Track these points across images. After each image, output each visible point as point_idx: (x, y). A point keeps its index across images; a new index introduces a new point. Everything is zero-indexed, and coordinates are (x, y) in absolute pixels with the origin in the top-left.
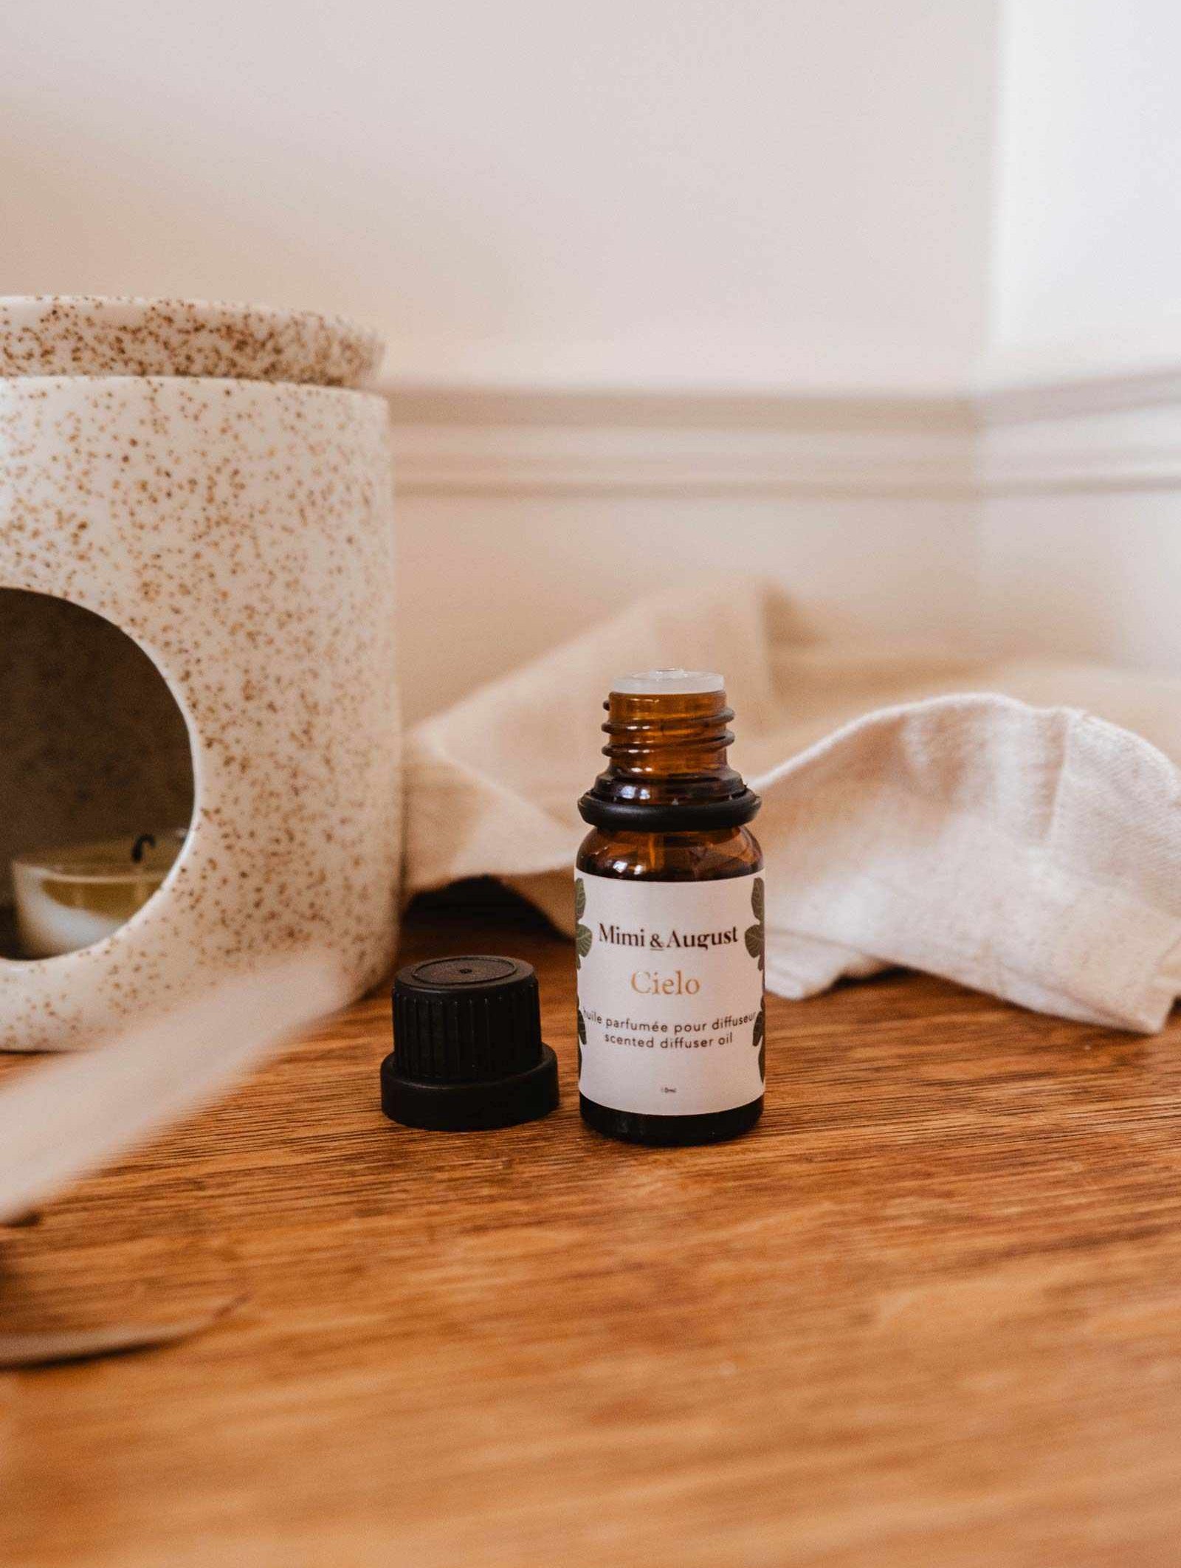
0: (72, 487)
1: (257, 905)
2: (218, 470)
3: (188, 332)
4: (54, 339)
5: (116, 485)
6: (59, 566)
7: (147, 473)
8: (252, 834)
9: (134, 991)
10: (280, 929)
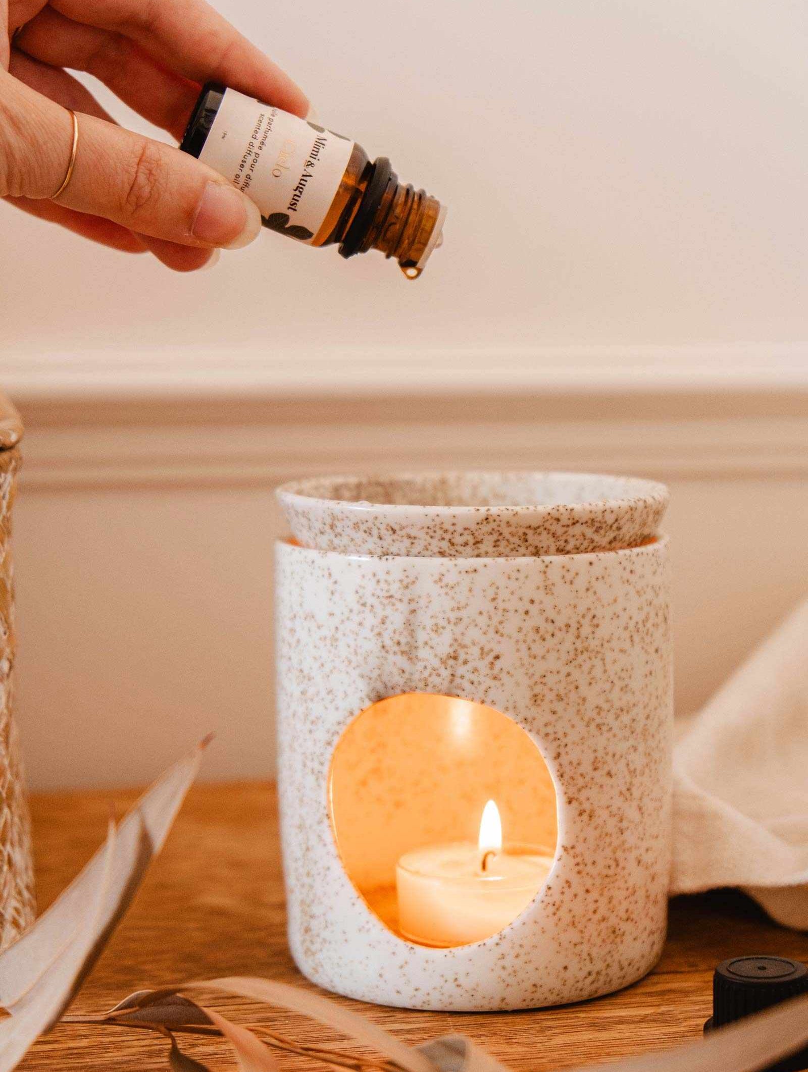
0: (491, 631)
1: (595, 912)
2: (583, 616)
3: (568, 526)
4: (484, 535)
5: (520, 630)
6: (480, 683)
7: (539, 621)
8: (594, 863)
9: (515, 972)
10: (607, 928)
